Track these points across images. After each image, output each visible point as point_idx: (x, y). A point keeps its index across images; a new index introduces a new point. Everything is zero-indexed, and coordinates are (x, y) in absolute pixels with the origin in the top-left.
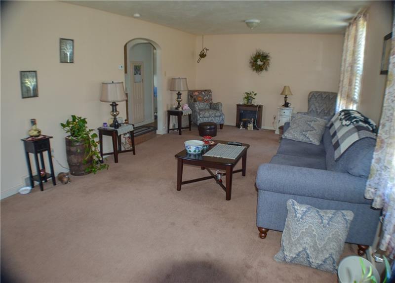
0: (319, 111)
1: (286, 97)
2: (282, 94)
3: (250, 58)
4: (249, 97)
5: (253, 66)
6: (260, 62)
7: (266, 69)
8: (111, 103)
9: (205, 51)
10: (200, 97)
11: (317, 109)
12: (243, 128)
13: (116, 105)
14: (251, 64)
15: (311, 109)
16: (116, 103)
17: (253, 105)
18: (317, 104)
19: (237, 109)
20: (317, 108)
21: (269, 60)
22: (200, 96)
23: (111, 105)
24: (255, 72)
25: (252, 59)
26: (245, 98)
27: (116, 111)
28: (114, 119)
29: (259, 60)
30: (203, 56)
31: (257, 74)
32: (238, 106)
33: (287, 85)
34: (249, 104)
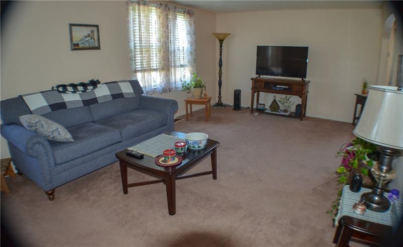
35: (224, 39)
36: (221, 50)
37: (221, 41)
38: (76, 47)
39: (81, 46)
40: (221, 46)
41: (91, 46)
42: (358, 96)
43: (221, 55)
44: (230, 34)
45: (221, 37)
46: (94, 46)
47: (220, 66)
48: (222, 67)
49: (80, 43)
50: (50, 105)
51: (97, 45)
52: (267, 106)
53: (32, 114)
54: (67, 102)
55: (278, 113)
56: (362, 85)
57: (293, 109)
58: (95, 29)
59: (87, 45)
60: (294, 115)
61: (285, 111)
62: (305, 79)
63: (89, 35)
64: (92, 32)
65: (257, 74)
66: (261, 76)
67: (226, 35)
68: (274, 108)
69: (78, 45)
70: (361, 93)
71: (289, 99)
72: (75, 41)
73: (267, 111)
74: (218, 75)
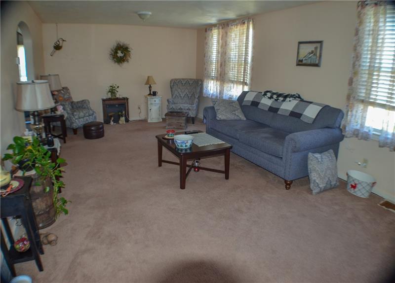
0: (182, 96)
1: (150, 87)
2: (146, 84)
3: (110, 50)
4: (112, 91)
5: (114, 58)
6: (120, 54)
7: (128, 61)
9: (61, 42)
10: (61, 97)
11: (180, 95)
12: (114, 123)
14: (111, 56)
15: (175, 95)
17: (118, 98)
18: (179, 90)
19: (103, 104)
20: (180, 93)
21: (130, 51)
22: (60, 95)
24: (117, 64)
25: (112, 50)
26: (109, 92)
29: (119, 52)
30: (58, 47)
31: (118, 66)
32: (104, 100)
33: (150, 75)
34: (114, 97)
38: (300, 63)
39: (304, 62)
41: (312, 62)
46: (314, 63)
49: (304, 59)
50: (252, 101)
51: (317, 62)
59: (309, 62)
63: (312, 52)
64: (316, 48)
69: (301, 61)
72: (301, 57)
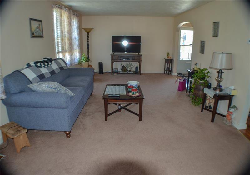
8: (218, 70)
13: (222, 72)
16: (223, 71)
23: (217, 72)
27: (221, 78)
28: (218, 84)
35: (90, 32)
36: (88, 39)
37: (88, 33)
40: (88, 36)
42: (166, 59)
43: (88, 41)
44: (93, 29)
45: (88, 31)
47: (88, 48)
48: (89, 49)
50: (38, 76)
52: (120, 70)
53: (32, 83)
54: (44, 73)
55: (127, 73)
56: (167, 54)
57: (134, 69)
58: (40, 23)
60: (135, 73)
61: (130, 71)
62: (139, 53)
65: (113, 52)
66: (115, 53)
67: (91, 29)
68: (124, 70)
70: (167, 58)
71: (131, 64)
73: (120, 72)
74: (87, 54)
